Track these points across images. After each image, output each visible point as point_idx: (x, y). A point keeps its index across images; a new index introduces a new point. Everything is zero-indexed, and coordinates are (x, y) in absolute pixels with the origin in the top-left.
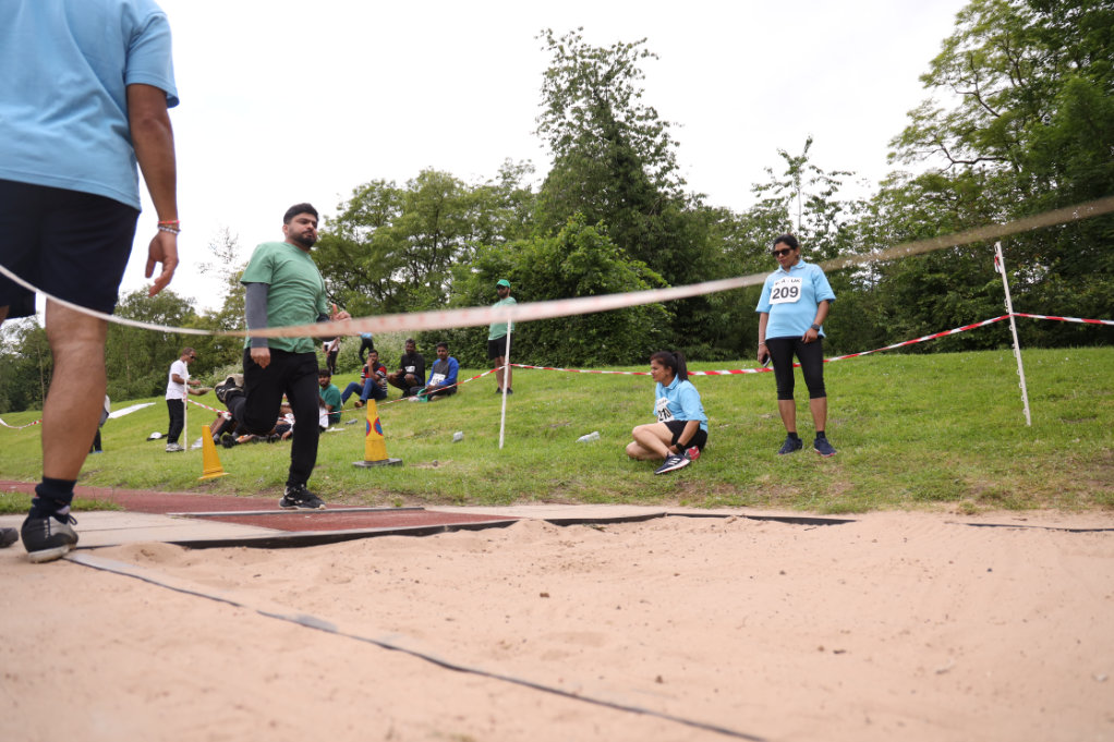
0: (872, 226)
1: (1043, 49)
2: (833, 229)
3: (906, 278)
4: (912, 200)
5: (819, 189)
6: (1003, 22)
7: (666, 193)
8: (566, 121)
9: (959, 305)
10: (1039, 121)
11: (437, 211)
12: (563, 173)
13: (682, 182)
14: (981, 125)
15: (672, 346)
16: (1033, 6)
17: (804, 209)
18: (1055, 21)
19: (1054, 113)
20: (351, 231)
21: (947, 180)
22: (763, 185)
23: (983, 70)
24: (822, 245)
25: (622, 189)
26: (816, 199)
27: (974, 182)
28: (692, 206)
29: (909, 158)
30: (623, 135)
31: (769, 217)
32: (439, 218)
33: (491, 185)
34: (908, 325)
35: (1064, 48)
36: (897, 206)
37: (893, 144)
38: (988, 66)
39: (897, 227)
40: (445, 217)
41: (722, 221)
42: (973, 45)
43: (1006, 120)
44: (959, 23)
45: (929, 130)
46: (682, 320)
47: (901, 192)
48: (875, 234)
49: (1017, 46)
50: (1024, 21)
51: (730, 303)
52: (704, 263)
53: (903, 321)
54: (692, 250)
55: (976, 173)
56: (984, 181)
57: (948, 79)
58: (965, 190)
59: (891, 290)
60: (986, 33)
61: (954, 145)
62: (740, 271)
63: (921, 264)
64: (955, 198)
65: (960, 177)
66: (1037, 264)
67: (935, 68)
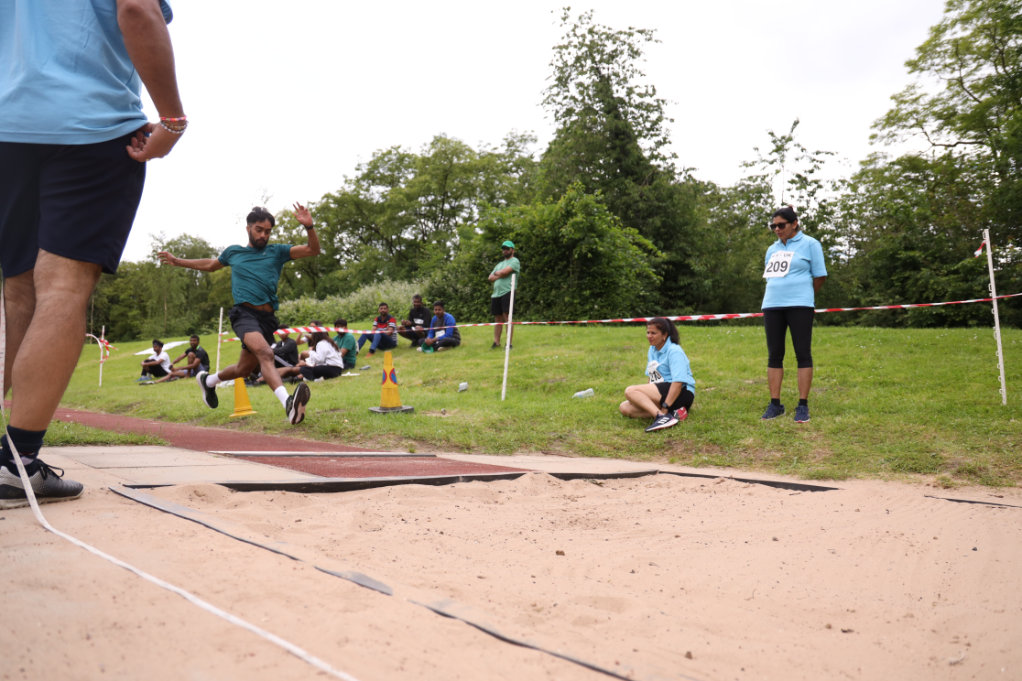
0: (851, 203)
2: (814, 205)
3: (882, 254)
4: (891, 180)
5: (802, 168)
6: (992, 10)
7: (659, 166)
8: (569, 95)
9: (932, 281)
11: (446, 174)
12: (563, 143)
13: (675, 156)
14: (962, 110)
15: (658, 308)
17: (790, 185)
20: (367, 190)
21: (926, 161)
22: (749, 162)
23: (968, 57)
24: (802, 220)
25: (618, 160)
26: (799, 176)
27: (953, 165)
28: (681, 179)
29: (891, 139)
30: (621, 110)
31: (755, 192)
32: (448, 181)
33: (496, 152)
34: (882, 299)
36: (875, 186)
37: (876, 126)
38: (973, 53)
39: (875, 205)
40: (453, 181)
41: (709, 193)
42: (960, 32)
43: (987, 105)
44: (948, 11)
45: (911, 114)
46: (668, 284)
47: (882, 171)
48: (854, 212)
50: (1012, 11)
51: (713, 270)
52: (691, 232)
53: (877, 294)
54: (681, 220)
55: (955, 156)
56: (963, 164)
57: (933, 65)
58: (944, 171)
59: (866, 264)
60: (974, 21)
61: (935, 128)
62: (724, 241)
63: (897, 241)
64: (933, 179)
65: (939, 159)
66: (1010, 245)
67: (921, 54)
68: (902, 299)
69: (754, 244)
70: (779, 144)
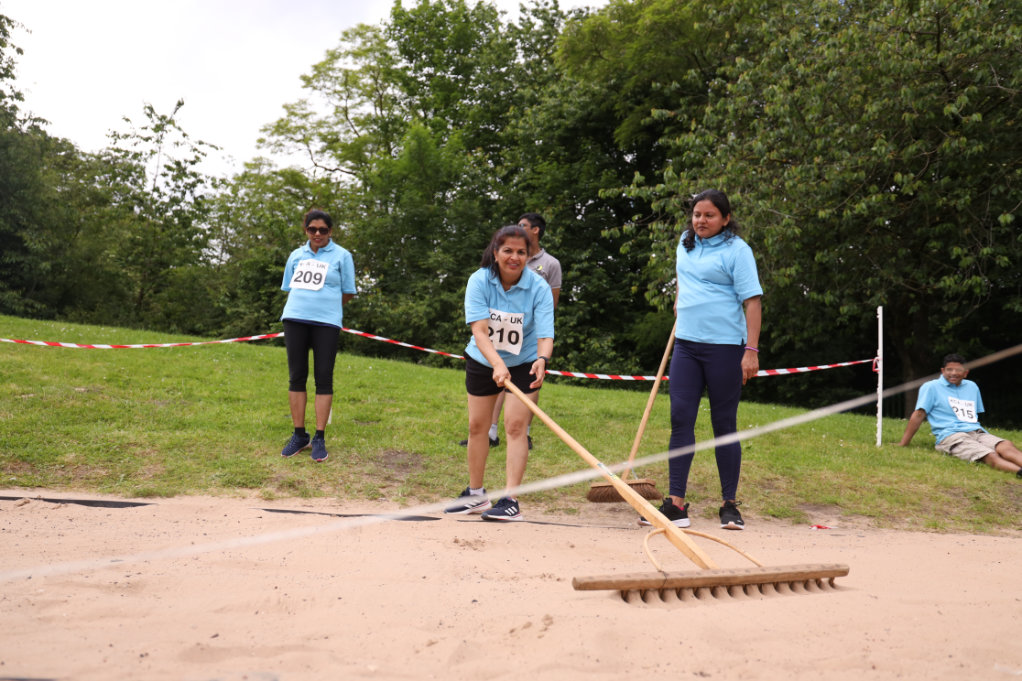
0: (229, 205)
1: (403, 92)
2: (189, 198)
3: (252, 265)
4: (272, 190)
6: (377, 54)
10: (390, 150)
13: (18, 96)
14: (344, 139)
16: (402, 53)
17: (165, 170)
18: (415, 71)
19: (402, 148)
21: (307, 180)
22: (121, 133)
23: (354, 90)
26: (178, 164)
27: (329, 189)
28: (25, 128)
29: (277, 148)
35: (417, 97)
36: (256, 192)
37: (265, 130)
38: (359, 88)
39: (254, 213)
41: (63, 153)
42: (351, 64)
43: (365, 141)
44: (343, 40)
45: (299, 128)
47: (265, 179)
48: (231, 214)
49: (385, 80)
50: (394, 62)
51: (56, 250)
52: (30, 198)
53: (244, 306)
54: (16, 179)
55: (334, 181)
56: (338, 190)
57: (325, 87)
58: (321, 194)
59: (236, 273)
60: (363, 59)
61: (318, 149)
62: (74, 217)
63: (270, 254)
64: (311, 198)
65: (319, 181)
66: (367, 276)
67: (315, 73)
68: (267, 314)
70: (158, 121)
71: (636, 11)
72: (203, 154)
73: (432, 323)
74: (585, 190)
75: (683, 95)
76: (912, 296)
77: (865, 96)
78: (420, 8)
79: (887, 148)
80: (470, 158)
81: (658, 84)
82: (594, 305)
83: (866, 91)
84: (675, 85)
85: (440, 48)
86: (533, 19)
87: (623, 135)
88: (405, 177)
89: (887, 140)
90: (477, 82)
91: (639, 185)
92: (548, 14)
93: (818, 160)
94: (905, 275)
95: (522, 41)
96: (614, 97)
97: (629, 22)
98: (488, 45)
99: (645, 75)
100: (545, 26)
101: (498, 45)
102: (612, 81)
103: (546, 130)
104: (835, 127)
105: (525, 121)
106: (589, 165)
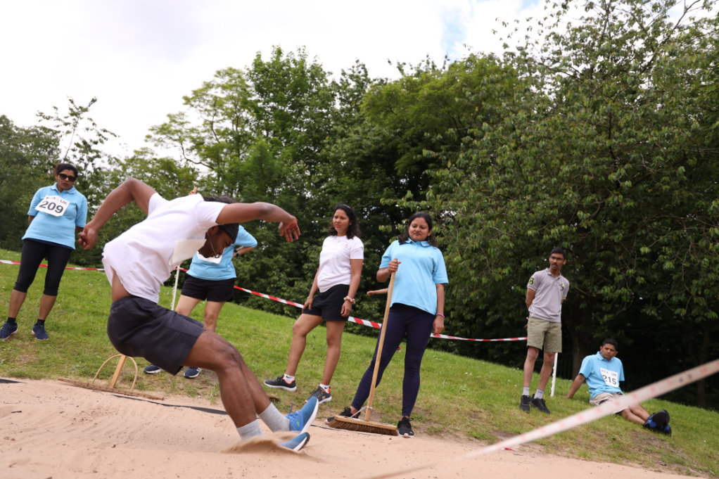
0: (119, 177)
1: (253, 116)
2: (90, 168)
4: (151, 171)
5: (90, 136)
6: (239, 89)
10: (239, 155)
14: (208, 143)
16: (257, 90)
17: (75, 147)
18: (264, 104)
19: (248, 154)
21: (176, 168)
22: (47, 114)
23: (220, 111)
26: (85, 142)
29: (159, 143)
31: (44, 140)
35: (263, 121)
36: (140, 171)
37: (152, 130)
38: (223, 110)
42: (219, 93)
43: (222, 147)
44: (216, 76)
45: (177, 131)
47: (147, 163)
49: (242, 107)
50: (250, 95)
55: (196, 171)
57: (199, 106)
60: (229, 91)
61: (189, 147)
65: (187, 169)
67: (194, 96)
69: (30, 183)
70: (75, 110)
71: (419, 85)
72: (105, 139)
73: (253, 278)
74: (371, 199)
75: (444, 144)
76: (583, 297)
77: (562, 161)
78: (274, 62)
79: (573, 195)
80: (295, 167)
81: (429, 134)
82: (368, 278)
83: (564, 156)
84: (439, 136)
85: (283, 90)
86: (350, 81)
87: (401, 166)
88: (249, 174)
89: (573, 191)
90: (306, 116)
91: (408, 200)
92: (360, 79)
93: (528, 198)
94: (580, 282)
95: (340, 94)
96: (398, 140)
97: (413, 91)
98: (316, 93)
99: (420, 128)
100: (358, 86)
101: (323, 94)
102: (398, 130)
103: (349, 155)
104: (541, 178)
105: (336, 147)
106: (376, 182)
